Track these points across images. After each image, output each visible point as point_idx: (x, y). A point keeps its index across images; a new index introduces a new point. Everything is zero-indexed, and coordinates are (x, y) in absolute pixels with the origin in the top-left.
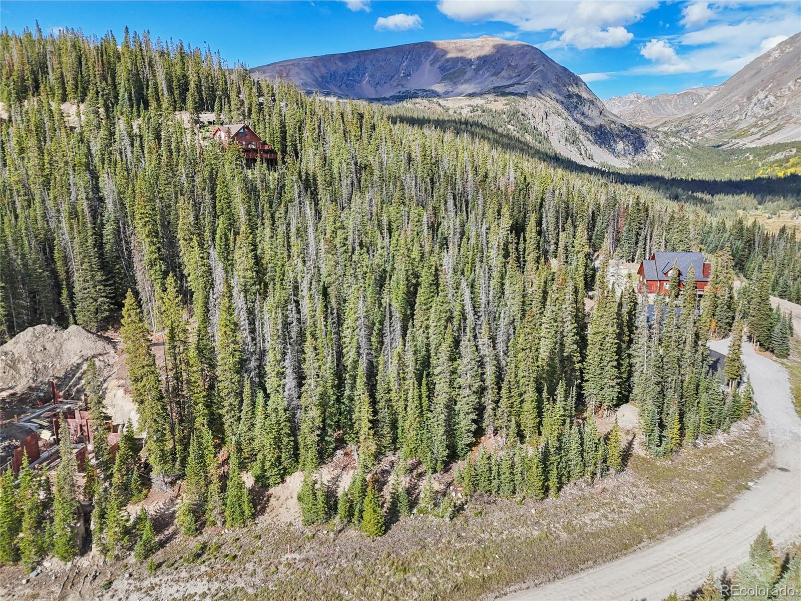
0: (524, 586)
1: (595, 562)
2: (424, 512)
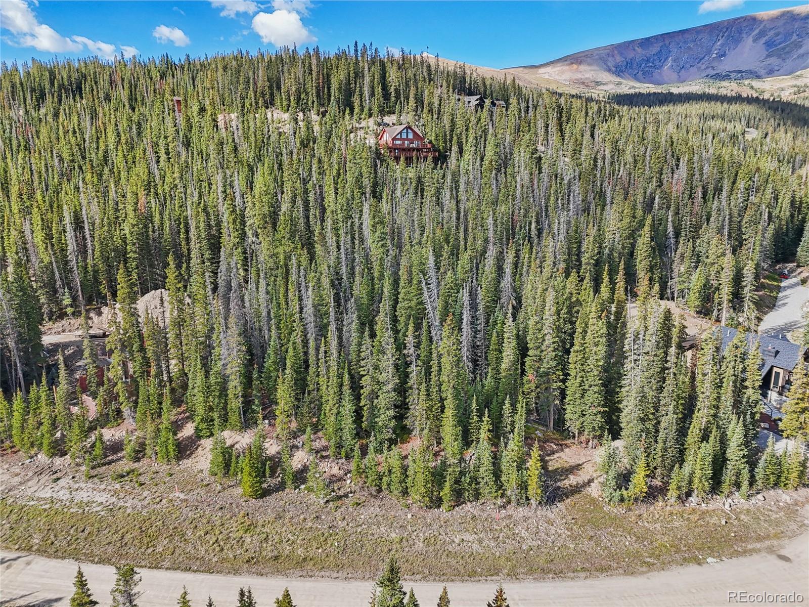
0: (335, 575)
1: (424, 578)
2: (310, 490)
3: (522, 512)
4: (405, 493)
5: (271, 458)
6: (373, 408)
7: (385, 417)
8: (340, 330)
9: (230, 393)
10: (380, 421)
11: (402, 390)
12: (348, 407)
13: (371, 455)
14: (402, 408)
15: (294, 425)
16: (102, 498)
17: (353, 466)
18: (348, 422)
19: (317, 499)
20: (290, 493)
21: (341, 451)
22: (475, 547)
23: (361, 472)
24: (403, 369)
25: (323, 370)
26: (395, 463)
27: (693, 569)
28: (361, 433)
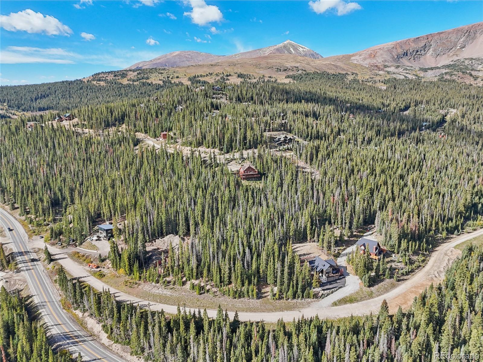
2: (210, 294)
3: (253, 300)
4: (229, 295)
5: (202, 287)
6: (224, 277)
7: (226, 279)
8: (218, 258)
9: (194, 272)
10: (225, 280)
11: (230, 273)
12: (218, 276)
13: (222, 287)
14: (230, 277)
15: (207, 279)
16: (169, 293)
17: (219, 289)
18: (218, 280)
19: (211, 296)
20: (206, 294)
21: (217, 286)
22: (241, 306)
23: (220, 291)
24: (230, 269)
25: (213, 268)
26: (227, 289)
27: (281, 312)
28: (221, 282)
